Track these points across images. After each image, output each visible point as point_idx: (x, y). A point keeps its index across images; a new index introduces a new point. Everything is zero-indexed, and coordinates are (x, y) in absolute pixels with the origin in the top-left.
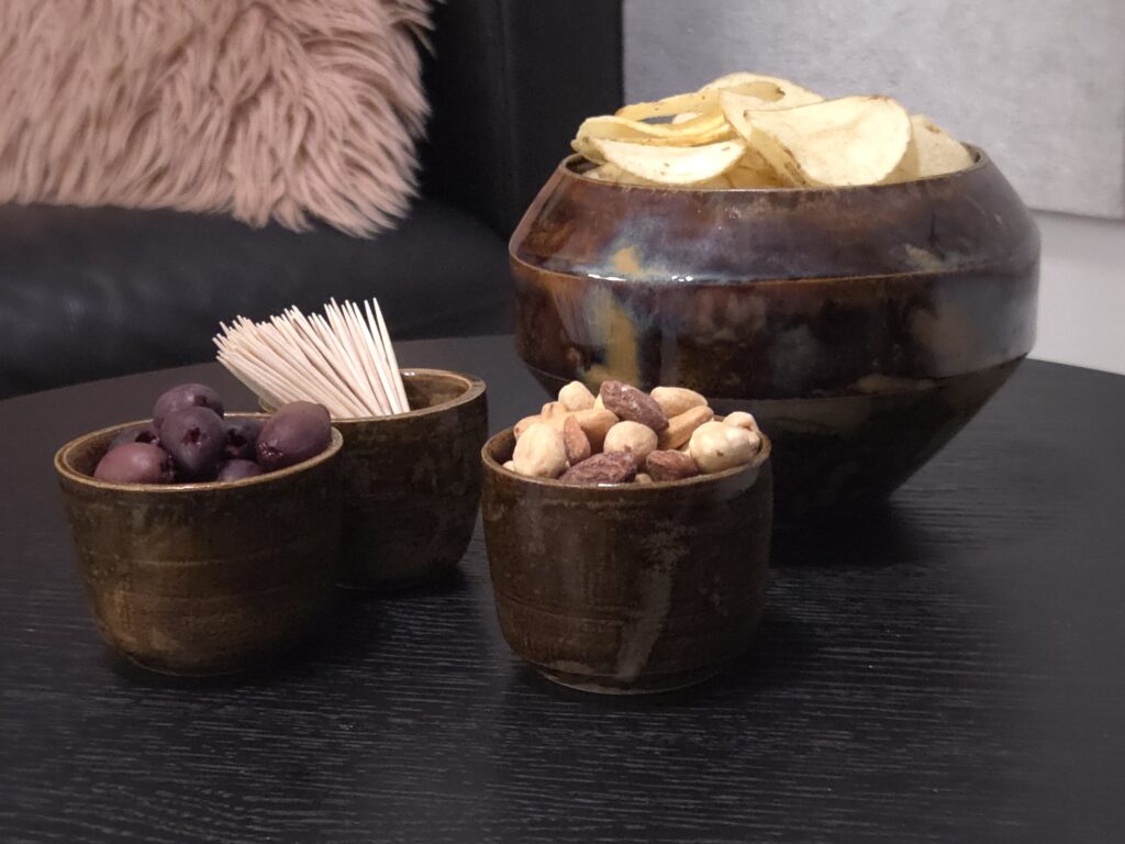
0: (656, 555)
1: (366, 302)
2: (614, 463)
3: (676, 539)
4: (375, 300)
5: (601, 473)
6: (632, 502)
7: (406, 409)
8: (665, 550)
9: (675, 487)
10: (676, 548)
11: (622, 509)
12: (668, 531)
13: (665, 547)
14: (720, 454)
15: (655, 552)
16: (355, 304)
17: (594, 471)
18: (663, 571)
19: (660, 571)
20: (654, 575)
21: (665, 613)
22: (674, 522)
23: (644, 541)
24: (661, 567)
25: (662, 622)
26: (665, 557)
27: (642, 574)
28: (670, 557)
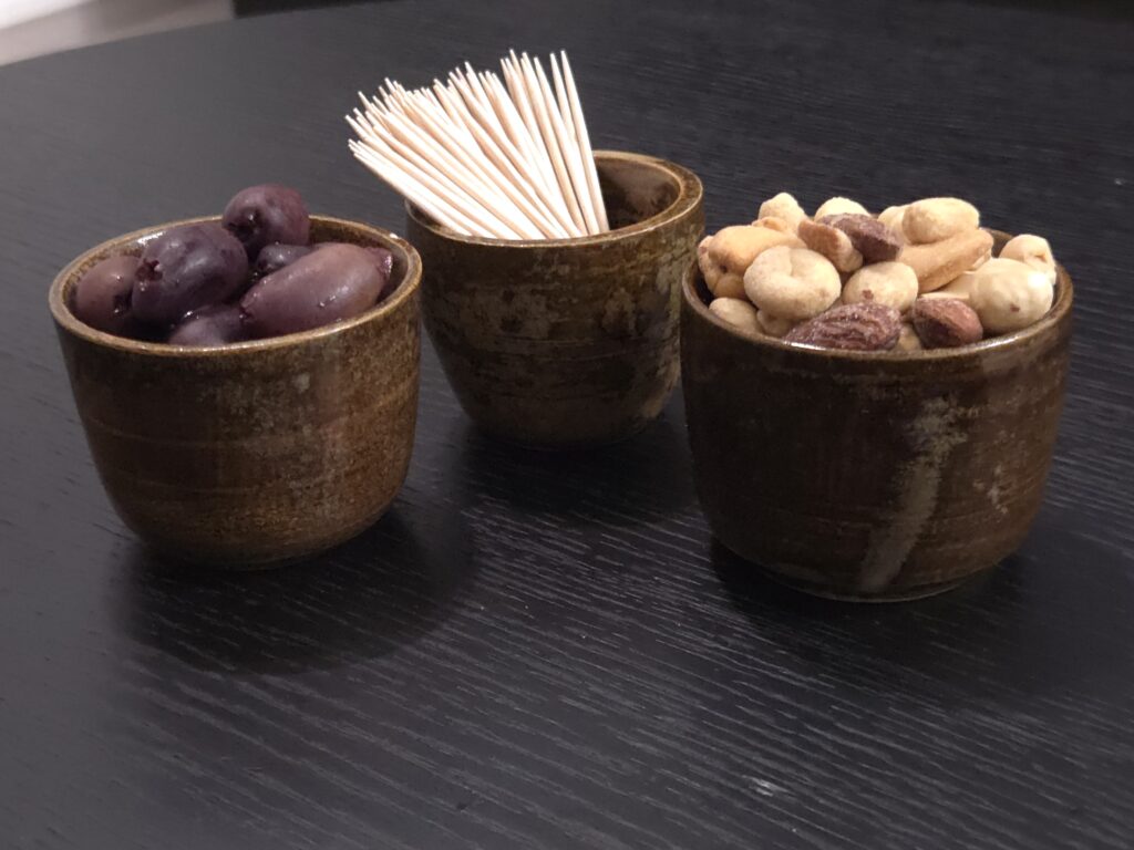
0: (923, 444)
1: (553, 57)
2: (873, 318)
3: (951, 425)
4: (563, 54)
5: (855, 330)
6: (895, 377)
7: (606, 228)
8: (933, 438)
9: (955, 357)
10: (949, 434)
11: (880, 386)
12: (942, 414)
13: (936, 434)
14: (1015, 309)
15: (921, 440)
16: (536, 60)
17: (845, 326)
18: (931, 464)
19: (926, 463)
20: (917, 470)
21: (928, 514)
22: (950, 403)
23: (909, 426)
24: (927, 459)
25: (922, 526)
26: (935, 446)
27: (902, 467)
28: (941, 446)
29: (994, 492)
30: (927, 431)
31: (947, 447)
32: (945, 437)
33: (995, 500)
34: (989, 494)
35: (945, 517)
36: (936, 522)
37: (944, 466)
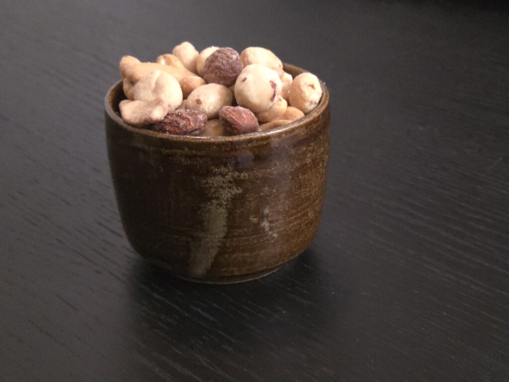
0: (214, 193)
6: (194, 152)
8: (220, 190)
11: (186, 156)
13: (221, 187)
17: (172, 118)
18: (220, 205)
19: (218, 204)
20: (213, 208)
21: (222, 235)
22: (229, 169)
23: (204, 181)
24: (218, 202)
25: (220, 241)
26: (222, 194)
27: (203, 206)
28: (226, 195)
29: (265, 224)
30: (216, 185)
31: (229, 195)
32: (228, 189)
33: (267, 229)
34: (262, 225)
35: (234, 237)
36: (229, 240)
37: (228, 206)
